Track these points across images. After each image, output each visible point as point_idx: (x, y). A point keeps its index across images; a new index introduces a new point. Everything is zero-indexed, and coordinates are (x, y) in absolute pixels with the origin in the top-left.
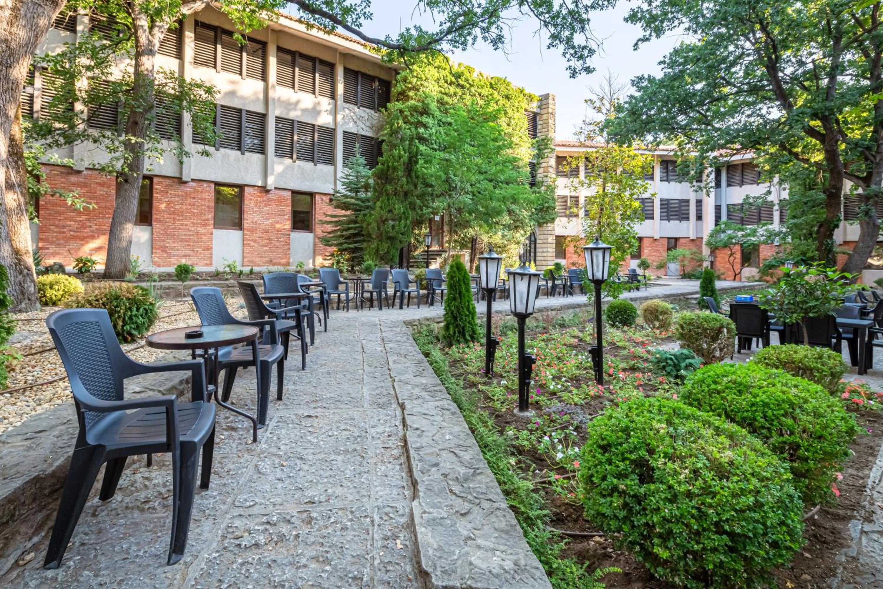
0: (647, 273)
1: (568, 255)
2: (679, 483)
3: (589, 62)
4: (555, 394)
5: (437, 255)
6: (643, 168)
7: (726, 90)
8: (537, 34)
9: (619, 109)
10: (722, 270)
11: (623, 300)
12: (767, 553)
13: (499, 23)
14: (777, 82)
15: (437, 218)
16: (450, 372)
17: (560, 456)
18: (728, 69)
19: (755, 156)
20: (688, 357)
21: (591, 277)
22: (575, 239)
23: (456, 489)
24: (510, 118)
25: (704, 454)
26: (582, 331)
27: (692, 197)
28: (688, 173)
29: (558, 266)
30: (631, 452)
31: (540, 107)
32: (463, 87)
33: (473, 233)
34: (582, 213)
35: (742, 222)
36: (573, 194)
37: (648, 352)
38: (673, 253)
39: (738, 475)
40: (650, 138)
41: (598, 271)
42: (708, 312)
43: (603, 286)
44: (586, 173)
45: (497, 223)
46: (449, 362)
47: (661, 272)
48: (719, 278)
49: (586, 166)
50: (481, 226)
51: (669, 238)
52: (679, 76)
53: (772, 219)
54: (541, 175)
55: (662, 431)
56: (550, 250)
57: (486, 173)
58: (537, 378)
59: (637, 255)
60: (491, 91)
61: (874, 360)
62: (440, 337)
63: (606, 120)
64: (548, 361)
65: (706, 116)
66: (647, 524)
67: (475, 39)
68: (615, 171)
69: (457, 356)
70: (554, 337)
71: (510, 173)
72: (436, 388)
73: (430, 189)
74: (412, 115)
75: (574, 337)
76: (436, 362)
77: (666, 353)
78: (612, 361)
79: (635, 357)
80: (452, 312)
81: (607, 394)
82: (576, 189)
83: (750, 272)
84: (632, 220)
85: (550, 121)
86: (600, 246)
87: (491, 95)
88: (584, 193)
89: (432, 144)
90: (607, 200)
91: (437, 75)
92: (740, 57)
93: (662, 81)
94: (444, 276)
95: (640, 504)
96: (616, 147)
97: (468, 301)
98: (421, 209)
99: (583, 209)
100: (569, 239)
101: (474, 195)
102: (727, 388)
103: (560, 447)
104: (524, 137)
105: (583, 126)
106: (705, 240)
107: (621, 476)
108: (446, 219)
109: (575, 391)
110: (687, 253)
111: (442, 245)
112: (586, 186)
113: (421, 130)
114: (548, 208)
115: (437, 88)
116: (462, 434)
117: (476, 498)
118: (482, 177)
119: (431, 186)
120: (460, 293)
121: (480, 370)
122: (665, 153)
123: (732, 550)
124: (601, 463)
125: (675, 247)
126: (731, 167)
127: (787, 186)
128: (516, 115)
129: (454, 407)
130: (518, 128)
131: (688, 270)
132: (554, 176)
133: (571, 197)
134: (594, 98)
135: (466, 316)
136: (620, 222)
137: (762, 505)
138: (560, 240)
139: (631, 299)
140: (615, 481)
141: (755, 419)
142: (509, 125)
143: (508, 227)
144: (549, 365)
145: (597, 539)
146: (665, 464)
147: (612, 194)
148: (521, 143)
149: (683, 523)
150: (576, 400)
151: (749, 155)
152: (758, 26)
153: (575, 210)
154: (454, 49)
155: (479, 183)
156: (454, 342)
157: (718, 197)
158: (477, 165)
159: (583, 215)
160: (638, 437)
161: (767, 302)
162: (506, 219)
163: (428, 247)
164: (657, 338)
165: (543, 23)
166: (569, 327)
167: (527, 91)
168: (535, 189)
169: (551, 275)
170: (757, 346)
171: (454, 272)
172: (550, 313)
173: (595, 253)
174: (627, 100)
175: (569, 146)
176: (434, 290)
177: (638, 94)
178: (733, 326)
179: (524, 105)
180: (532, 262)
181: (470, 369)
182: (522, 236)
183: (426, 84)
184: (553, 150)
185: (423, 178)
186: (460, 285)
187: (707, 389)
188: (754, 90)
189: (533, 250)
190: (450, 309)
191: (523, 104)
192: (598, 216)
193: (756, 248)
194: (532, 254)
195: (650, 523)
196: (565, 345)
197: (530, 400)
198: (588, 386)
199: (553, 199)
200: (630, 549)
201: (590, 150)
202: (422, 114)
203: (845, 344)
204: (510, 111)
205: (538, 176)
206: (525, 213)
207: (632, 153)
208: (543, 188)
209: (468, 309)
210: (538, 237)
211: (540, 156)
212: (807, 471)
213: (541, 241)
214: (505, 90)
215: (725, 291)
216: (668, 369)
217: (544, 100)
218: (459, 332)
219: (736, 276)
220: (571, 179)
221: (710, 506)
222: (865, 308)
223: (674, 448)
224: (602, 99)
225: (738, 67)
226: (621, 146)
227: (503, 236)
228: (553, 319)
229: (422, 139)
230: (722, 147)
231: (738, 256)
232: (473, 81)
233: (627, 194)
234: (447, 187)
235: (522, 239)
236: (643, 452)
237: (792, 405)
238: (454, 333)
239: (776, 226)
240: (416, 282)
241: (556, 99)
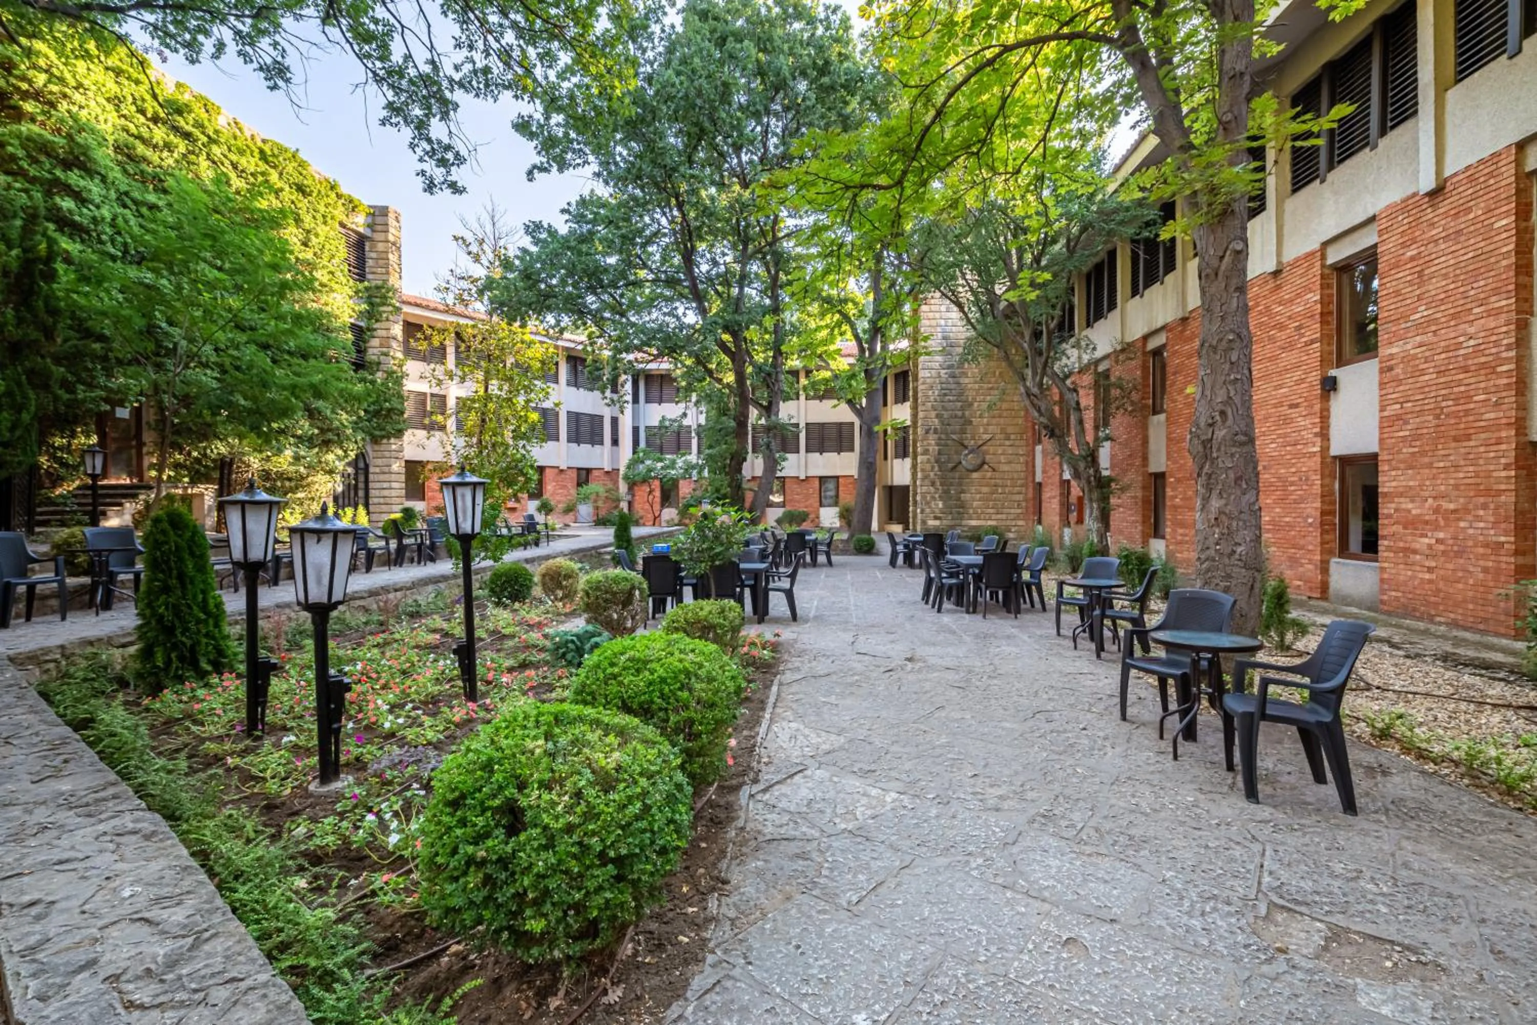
0: (551, 520)
1: (428, 494)
2: (557, 818)
3: (456, 174)
4: (392, 735)
5: (125, 496)
6: (543, 363)
7: (642, 274)
8: (359, 90)
9: (507, 264)
10: (641, 513)
11: (515, 563)
12: (655, 865)
13: (277, 38)
14: (693, 279)
15: (123, 413)
16: (153, 748)
17: (394, 839)
18: (644, 245)
19: (672, 366)
20: (593, 635)
21: (453, 530)
22: (441, 468)
23: (142, 995)
24: (308, 232)
25: (589, 765)
26: (449, 620)
27: (607, 413)
28: (599, 378)
29: (409, 514)
30: (494, 796)
31: (370, 226)
32: (187, 136)
33: (223, 450)
34: (451, 424)
35: (661, 451)
36: (436, 390)
37: (546, 636)
38: (585, 489)
39: (625, 780)
40: (550, 319)
41: (465, 519)
42: (618, 571)
43: (475, 543)
44: (458, 357)
45: (281, 432)
46: (152, 727)
47: (568, 519)
48: (637, 524)
49: (457, 347)
50: (241, 437)
51: (579, 469)
52: (586, 239)
53: (690, 447)
54: (376, 351)
55: (538, 751)
56: (394, 485)
57: (252, 329)
58: (360, 716)
59: (537, 494)
60: (263, 167)
61: (771, 605)
62: (129, 676)
63: (488, 277)
64: (382, 681)
65: (621, 304)
66: (514, 896)
67: (220, 47)
68: (504, 362)
69: (176, 710)
70: (397, 636)
71: (307, 336)
72: (102, 794)
73: (97, 346)
74: (35, 161)
75: (434, 631)
76: (113, 735)
77: (566, 633)
78: (492, 660)
79: (527, 647)
80: (161, 618)
81: (482, 714)
82: (440, 383)
83: (669, 513)
84: (529, 440)
85: (391, 256)
86: (468, 480)
87: (263, 174)
88: (455, 392)
89: (101, 242)
90: (491, 406)
91: (115, 88)
92: (656, 234)
93: (566, 239)
94: (139, 544)
95: (506, 869)
96: (504, 325)
97: (204, 592)
98: (69, 388)
99: (453, 418)
100: (430, 467)
101: (224, 372)
102: (624, 669)
103: (394, 825)
104: (338, 274)
105: (453, 280)
106: (622, 472)
107: (479, 839)
108: (150, 416)
109: (428, 721)
110: (602, 490)
111: (140, 474)
112: (456, 379)
113: (67, 204)
114: (390, 410)
115: (113, 117)
116: (169, 873)
117: (195, 991)
118: (242, 338)
119: (101, 338)
120: (181, 577)
121: (233, 727)
122: (572, 345)
123: (619, 878)
124: (449, 829)
125: (587, 482)
126: (649, 377)
127: (703, 408)
128: (322, 230)
129: (152, 821)
130: (326, 254)
131: (603, 513)
132: (400, 355)
133: (432, 395)
134: (470, 238)
135: (198, 622)
136: (511, 442)
137: (650, 807)
138: (413, 468)
139: (527, 561)
140: (470, 849)
141: (652, 702)
142: (305, 244)
143: (309, 442)
144: (384, 687)
145: (455, 948)
146: (540, 797)
147: (498, 397)
148: (333, 284)
149: (561, 871)
150: (430, 735)
151: (665, 365)
152: (673, 201)
153: (440, 418)
154: (167, 52)
155: (237, 348)
156: (166, 682)
157: (635, 415)
158: (230, 310)
159: (454, 428)
160: (505, 771)
161: (678, 551)
162: (304, 426)
163: (94, 477)
164: (559, 614)
165: (370, 75)
166: (427, 615)
167: (344, 190)
168: (363, 374)
169: (395, 529)
170: (671, 608)
171: (164, 532)
172: (391, 596)
173: (459, 491)
174: (519, 253)
175: (427, 308)
176: (112, 576)
177: (534, 249)
178: (645, 586)
179: (339, 213)
180: (361, 509)
181: (211, 730)
182: (340, 459)
183: (77, 97)
184: (398, 309)
185: (73, 316)
186: (181, 560)
187: (602, 676)
188: (671, 282)
189: (361, 485)
190: (154, 614)
191: (336, 212)
192: (477, 430)
193: (675, 482)
194: (361, 493)
195: (521, 891)
196: (417, 647)
197: (343, 759)
198: (452, 708)
199: (400, 397)
200: (495, 942)
201: (462, 321)
202: (67, 165)
203: (747, 592)
204: (307, 219)
205: (370, 351)
206: (345, 416)
207: (528, 337)
208: (379, 376)
209: (204, 607)
210: (372, 461)
211: (371, 314)
212: (701, 748)
213: (377, 470)
214: (296, 174)
215: (643, 539)
216: (569, 656)
217: (379, 215)
218: (181, 659)
219: (656, 520)
220: (432, 366)
221: (594, 833)
222: (764, 550)
223: (553, 771)
224: (481, 242)
225: (655, 247)
226: (510, 324)
227: (297, 458)
228: (397, 606)
229: (65, 224)
230: (639, 349)
231: (658, 493)
232: (217, 132)
233: (521, 400)
234: (151, 346)
235: (340, 466)
236: (512, 791)
237: (688, 674)
238: (168, 662)
239: (693, 458)
240: (54, 559)
241: (401, 219)
